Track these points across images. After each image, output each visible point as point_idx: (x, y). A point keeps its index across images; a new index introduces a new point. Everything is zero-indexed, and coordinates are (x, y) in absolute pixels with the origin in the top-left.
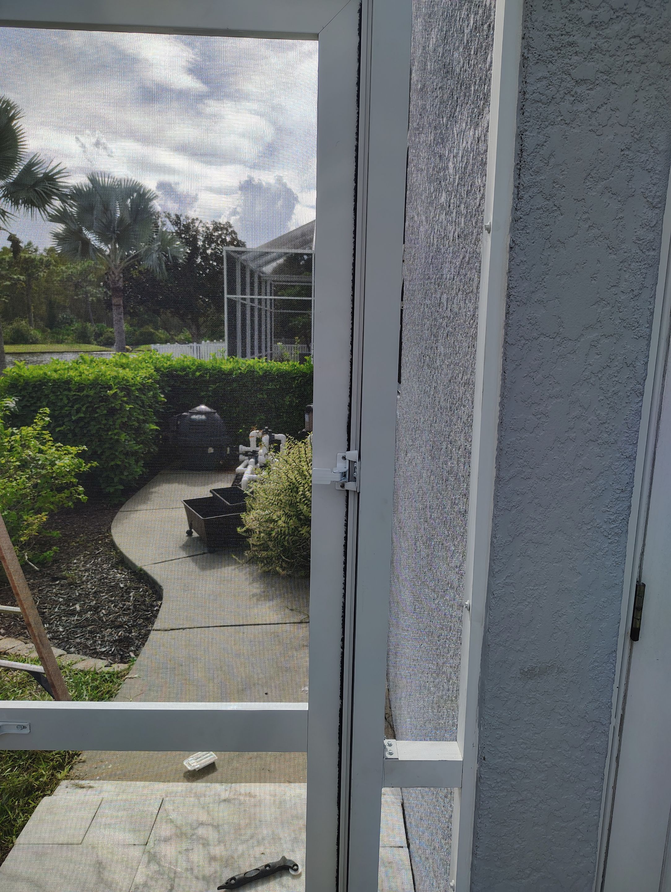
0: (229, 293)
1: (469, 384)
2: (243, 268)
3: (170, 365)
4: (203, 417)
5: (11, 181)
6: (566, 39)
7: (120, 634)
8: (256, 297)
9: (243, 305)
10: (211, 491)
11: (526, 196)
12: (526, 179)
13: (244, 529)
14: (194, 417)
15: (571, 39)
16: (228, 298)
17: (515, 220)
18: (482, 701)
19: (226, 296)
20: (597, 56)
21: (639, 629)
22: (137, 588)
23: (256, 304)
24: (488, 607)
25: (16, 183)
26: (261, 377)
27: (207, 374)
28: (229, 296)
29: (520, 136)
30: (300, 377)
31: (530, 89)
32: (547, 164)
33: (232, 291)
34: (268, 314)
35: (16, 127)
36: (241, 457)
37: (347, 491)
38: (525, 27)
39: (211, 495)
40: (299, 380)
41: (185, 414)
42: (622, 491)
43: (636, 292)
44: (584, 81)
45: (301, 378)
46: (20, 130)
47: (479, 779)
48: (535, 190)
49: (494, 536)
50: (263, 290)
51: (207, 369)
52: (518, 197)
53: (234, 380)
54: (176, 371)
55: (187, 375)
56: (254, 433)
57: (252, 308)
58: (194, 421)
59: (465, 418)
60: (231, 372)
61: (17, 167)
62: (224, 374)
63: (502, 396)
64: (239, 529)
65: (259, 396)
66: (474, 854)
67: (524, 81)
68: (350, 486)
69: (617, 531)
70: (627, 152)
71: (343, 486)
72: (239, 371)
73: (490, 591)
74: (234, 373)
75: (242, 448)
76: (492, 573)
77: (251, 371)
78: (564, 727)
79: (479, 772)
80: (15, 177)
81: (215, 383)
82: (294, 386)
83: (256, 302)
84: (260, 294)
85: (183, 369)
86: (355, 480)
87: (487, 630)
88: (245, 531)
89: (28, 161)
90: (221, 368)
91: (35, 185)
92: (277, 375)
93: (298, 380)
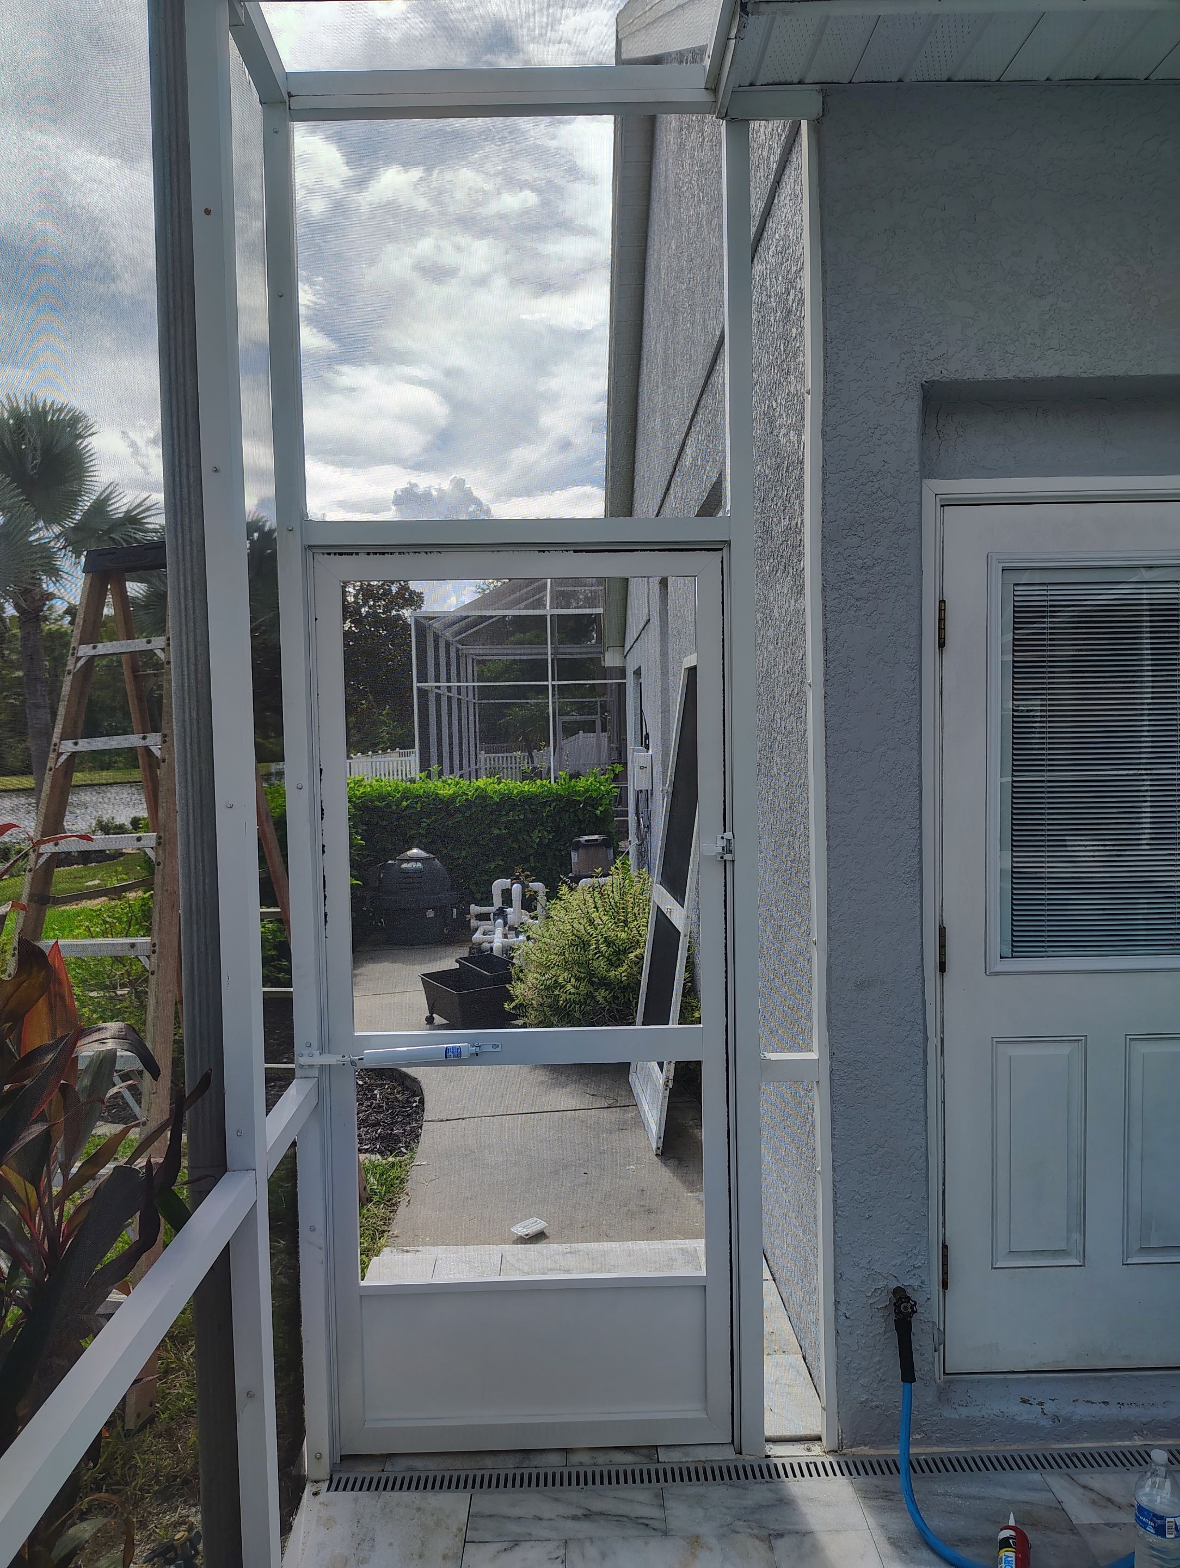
0: (419, 681)
1: (805, 785)
2: (437, 638)
3: (362, 793)
4: (419, 865)
5: (72, 525)
6: (848, 576)
7: (379, 1131)
8: (454, 684)
9: (438, 697)
10: (457, 961)
11: (831, 666)
12: (830, 656)
13: (513, 1004)
14: (404, 865)
15: (851, 576)
16: (418, 688)
17: (826, 680)
18: (829, 1010)
19: (415, 684)
20: (867, 584)
21: (945, 962)
22: (382, 1085)
23: (454, 694)
24: (829, 939)
25: (76, 529)
26: (497, 803)
27: (417, 804)
28: (418, 685)
29: (825, 630)
30: (553, 801)
31: (828, 604)
32: (843, 647)
33: (423, 677)
34: (471, 706)
35: (82, 446)
36: (474, 923)
37: (725, 861)
38: (823, 569)
39: (457, 966)
40: (552, 806)
41: (390, 862)
42: (913, 851)
43: (907, 721)
44: (862, 599)
45: (555, 804)
46: (88, 451)
47: (831, 1072)
48: (837, 662)
49: (829, 887)
50: (462, 675)
51: (417, 797)
52: (826, 667)
53: (457, 810)
54: (372, 801)
55: (388, 806)
56: (499, 885)
57: (449, 698)
58: (406, 871)
59: (802, 813)
60: (453, 798)
61: (80, 504)
62: (441, 801)
63: (827, 791)
64: (506, 1006)
65: (496, 832)
66: (833, 1135)
67: (824, 599)
68: (728, 857)
69: (912, 878)
70: (891, 638)
71: (722, 858)
72: (464, 797)
73: (829, 928)
74: (458, 801)
75: (475, 909)
76: (829, 914)
77: (482, 796)
78: (889, 1026)
79: (831, 1066)
80: (78, 517)
81: (429, 815)
82: (544, 814)
83: (454, 691)
84: (459, 681)
85: (381, 797)
86: (731, 852)
87: (829, 956)
88: (514, 1008)
89: (98, 494)
90: (437, 794)
91: (110, 531)
92: (520, 801)
93: (550, 806)
